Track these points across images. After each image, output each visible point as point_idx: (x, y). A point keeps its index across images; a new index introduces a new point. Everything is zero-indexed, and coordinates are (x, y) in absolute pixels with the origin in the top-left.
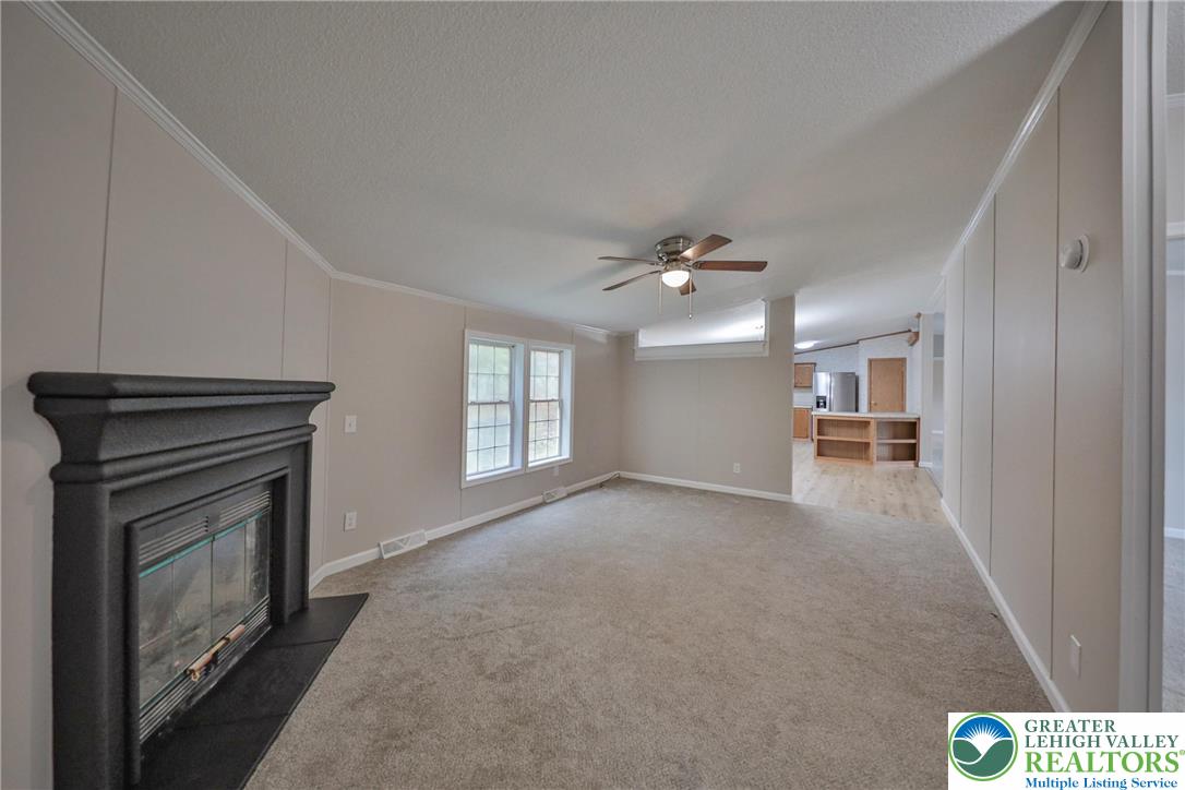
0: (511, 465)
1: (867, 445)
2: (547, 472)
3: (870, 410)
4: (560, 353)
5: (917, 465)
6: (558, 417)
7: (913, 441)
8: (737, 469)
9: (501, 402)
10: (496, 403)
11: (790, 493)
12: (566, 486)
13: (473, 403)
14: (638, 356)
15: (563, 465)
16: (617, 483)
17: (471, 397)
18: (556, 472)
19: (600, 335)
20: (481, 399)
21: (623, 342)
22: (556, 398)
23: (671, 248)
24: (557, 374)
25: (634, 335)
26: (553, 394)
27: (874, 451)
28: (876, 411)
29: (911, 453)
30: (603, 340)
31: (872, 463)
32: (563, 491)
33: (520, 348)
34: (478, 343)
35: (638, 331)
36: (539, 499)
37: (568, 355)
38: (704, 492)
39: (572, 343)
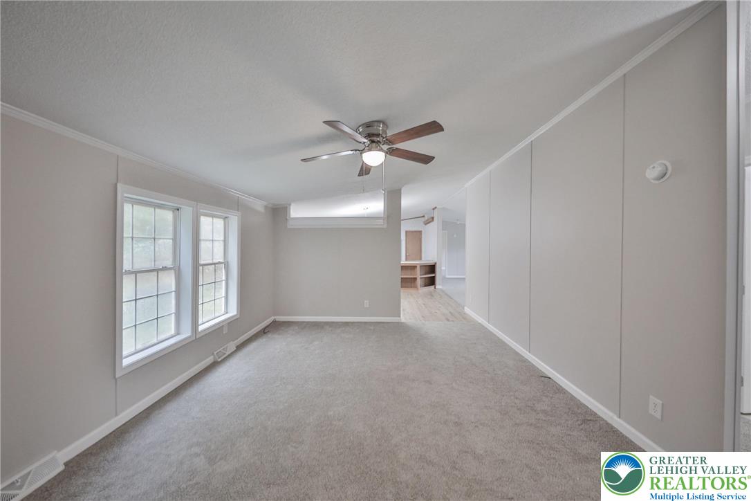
0: (178, 333)
1: (415, 279)
2: (217, 332)
3: (406, 260)
4: (225, 218)
5: (435, 288)
6: (224, 278)
7: (433, 275)
8: (366, 304)
9: (164, 269)
10: (158, 271)
11: (400, 317)
12: (234, 341)
13: (129, 272)
14: (290, 225)
15: (231, 323)
16: (275, 327)
17: (127, 266)
18: (225, 330)
19: (259, 206)
20: (139, 266)
21: (278, 212)
22: (222, 260)
23: (371, 130)
24: (222, 238)
25: (287, 207)
26: (219, 257)
27: (419, 282)
28: (409, 260)
29: (432, 282)
30: (261, 209)
31: (418, 289)
32: (232, 346)
33: (187, 212)
34: (135, 202)
35: (290, 205)
36: (210, 360)
37: (234, 221)
38: (347, 324)
39: (238, 210)
